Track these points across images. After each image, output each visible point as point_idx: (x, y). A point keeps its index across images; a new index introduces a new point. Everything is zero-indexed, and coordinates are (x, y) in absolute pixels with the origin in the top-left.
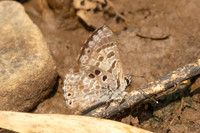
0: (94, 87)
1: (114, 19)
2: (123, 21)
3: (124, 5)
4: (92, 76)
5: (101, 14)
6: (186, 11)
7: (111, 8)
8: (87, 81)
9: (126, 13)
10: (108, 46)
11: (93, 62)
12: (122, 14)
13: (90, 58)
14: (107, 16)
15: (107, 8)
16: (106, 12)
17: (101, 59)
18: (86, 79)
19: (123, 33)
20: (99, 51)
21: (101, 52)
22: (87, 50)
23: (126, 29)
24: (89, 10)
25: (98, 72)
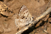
0: (24, 21)
1: (11, 12)
2: (13, 12)
3: (13, 8)
4: (22, 18)
5: (7, 11)
6: (30, 6)
7: (9, 9)
8: (21, 20)
9: (14, 10)
10: (26, 10)
11: (22, 15)
12: (13, 10)
13: (21, 14)
14: (9, 12)
15: (8, 10)
16: (8, 11)
17: (24, 14)
18: (21, 19)
19: (14, 16)
20: (23, 12)
21: (24, 12)
22: (20, 12)
23: (14, 14)
24: (3, 11)
25: (24, 17)
